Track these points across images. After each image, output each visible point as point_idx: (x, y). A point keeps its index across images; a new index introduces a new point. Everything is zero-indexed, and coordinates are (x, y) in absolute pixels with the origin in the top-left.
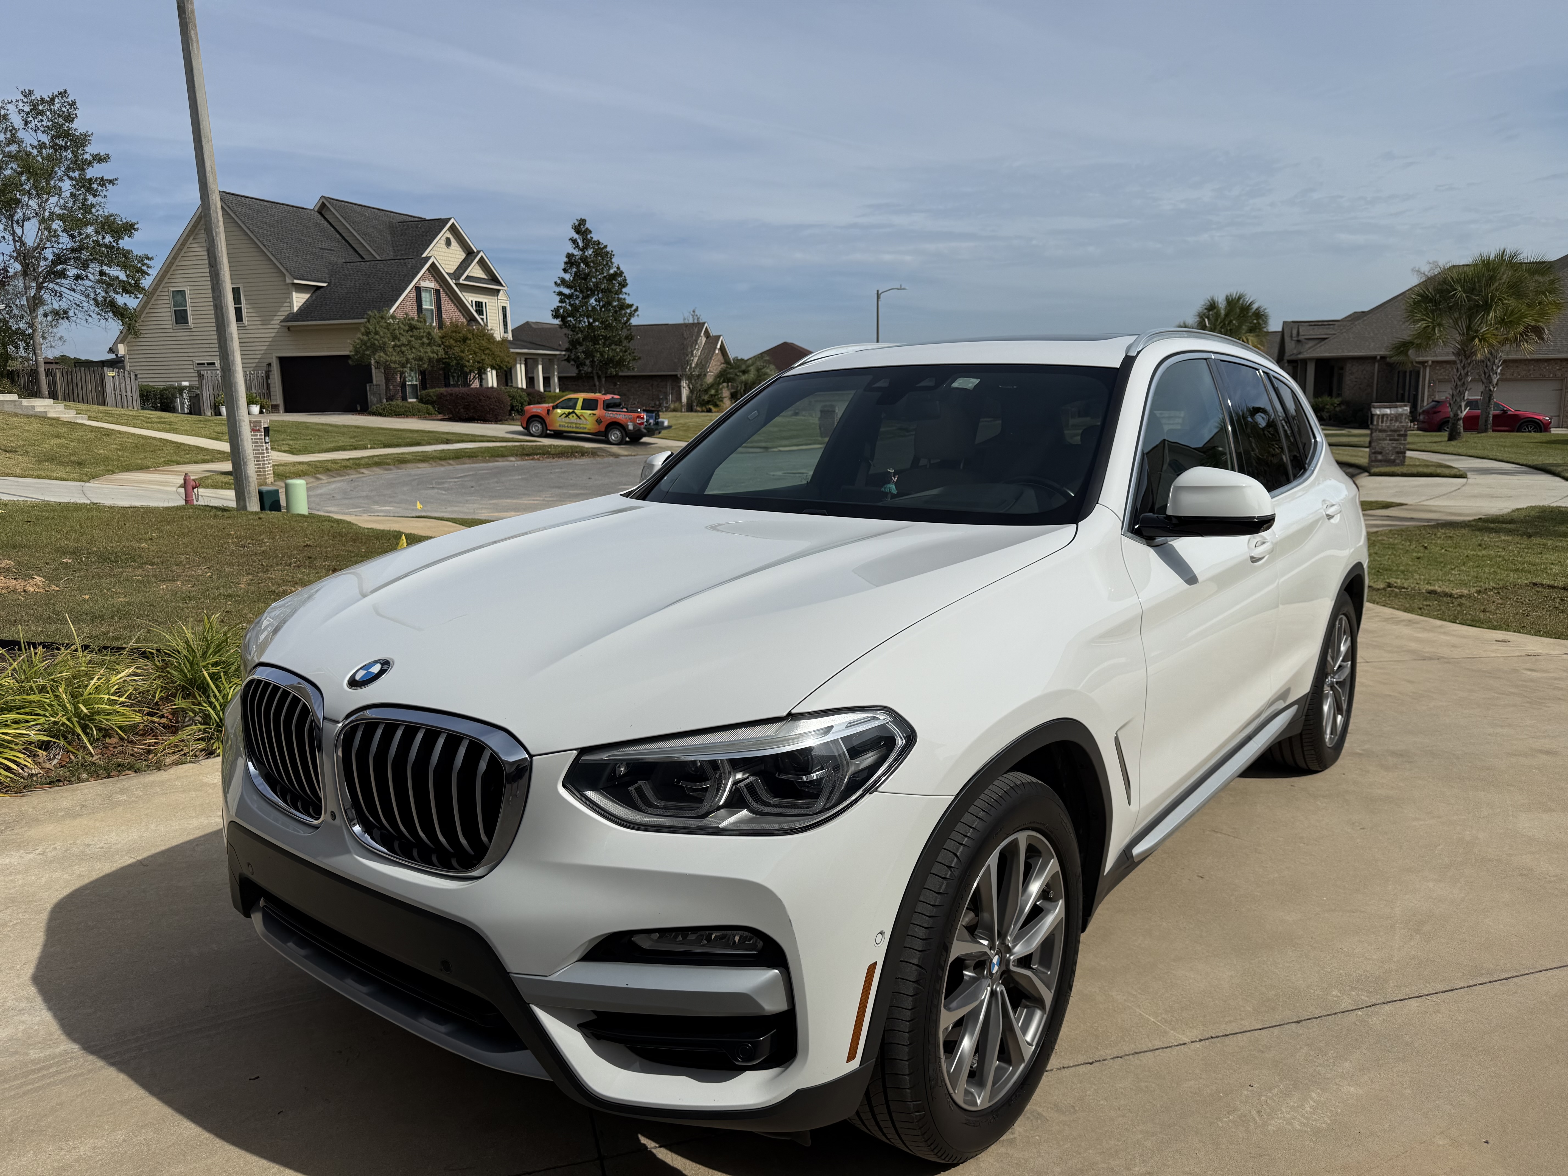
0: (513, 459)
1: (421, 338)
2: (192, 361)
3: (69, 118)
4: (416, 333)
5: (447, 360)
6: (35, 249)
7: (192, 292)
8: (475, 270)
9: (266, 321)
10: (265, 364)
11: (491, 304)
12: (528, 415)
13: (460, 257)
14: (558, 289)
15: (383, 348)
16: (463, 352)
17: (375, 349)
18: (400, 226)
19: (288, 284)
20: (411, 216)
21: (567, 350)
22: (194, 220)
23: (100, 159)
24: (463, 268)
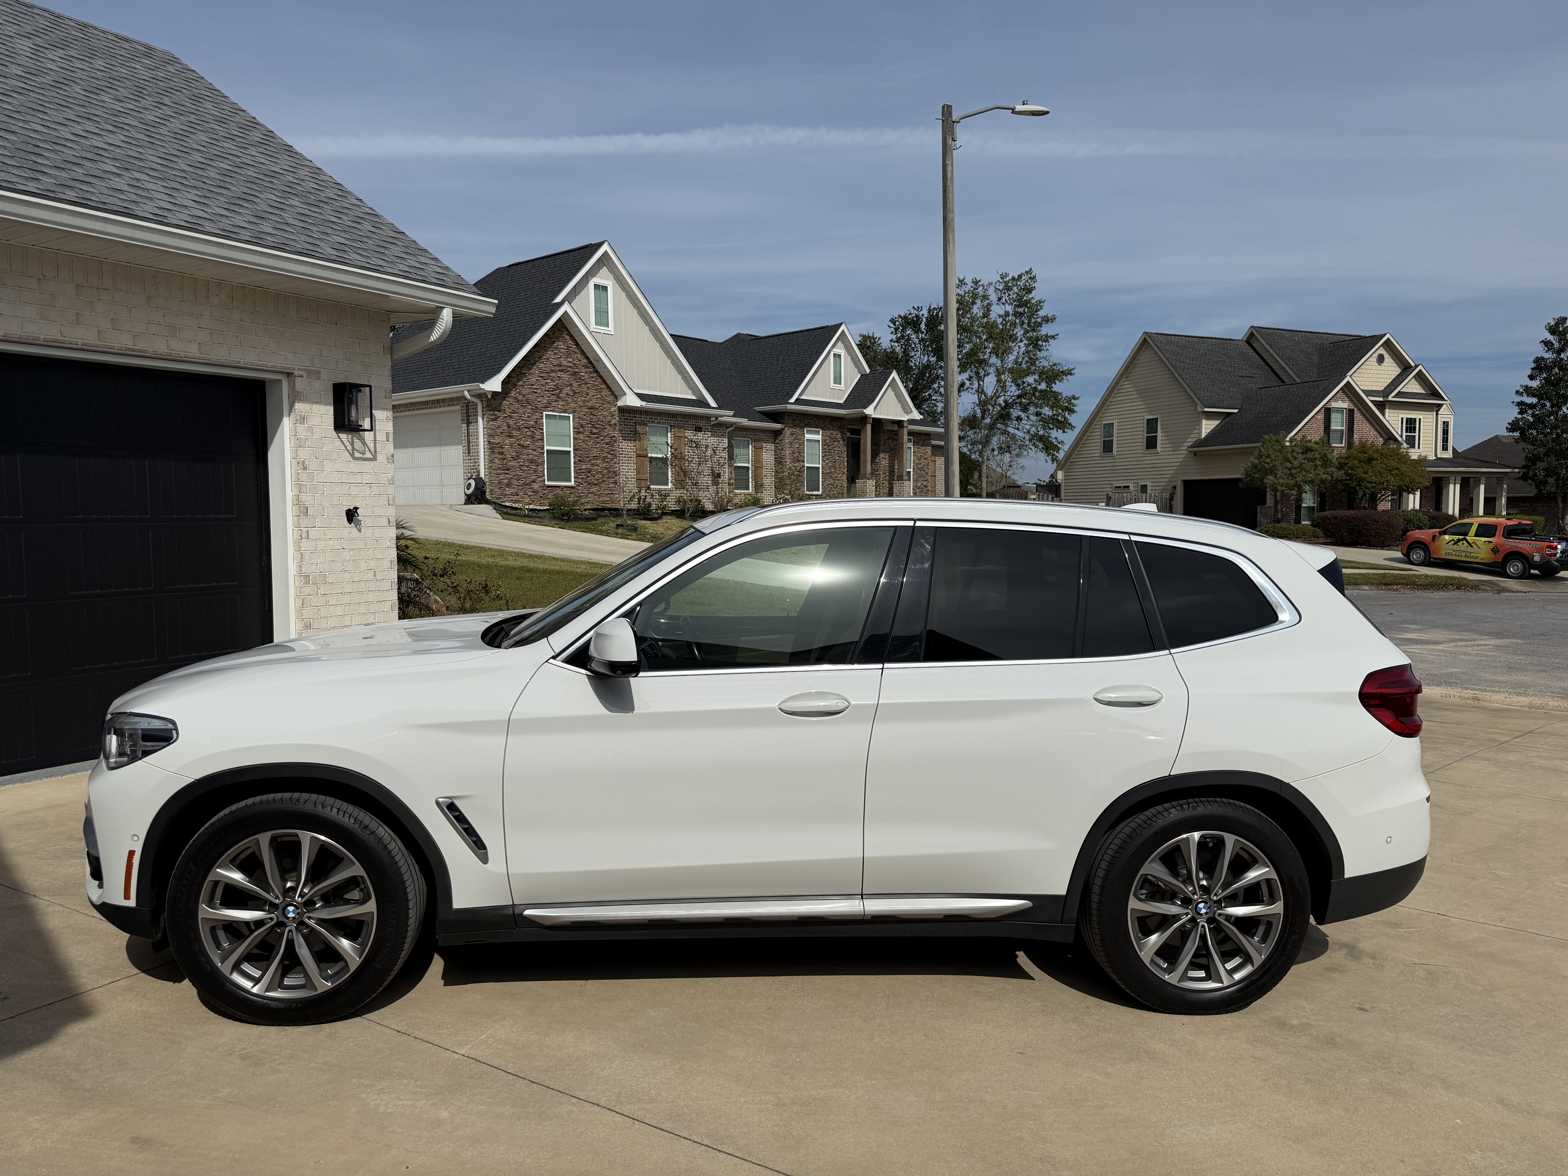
0: (1366, 587)
1: (1313, 460)
2: (1112, 484)
3: (1029, 290)
4: (1310, 455)
5: (1347, 482)
6: (992, 398)
7: (1119, 424)
8: (1412, 386)
9: (1176, 448)
10: (1170, 487)
11: (1426, 420)
12: (1410, 541)
13: (1394, 373)
14: (1519, 399)
15: (1273, 471)
16: (1366, 473)
17: (1266, 473)
18: (1330, 347)
19: (1199, 412)
20: (1348, 335)
21: (1524, 467)
22: (1128, 361)
23: (1047, 320)
24: (1395, 384)
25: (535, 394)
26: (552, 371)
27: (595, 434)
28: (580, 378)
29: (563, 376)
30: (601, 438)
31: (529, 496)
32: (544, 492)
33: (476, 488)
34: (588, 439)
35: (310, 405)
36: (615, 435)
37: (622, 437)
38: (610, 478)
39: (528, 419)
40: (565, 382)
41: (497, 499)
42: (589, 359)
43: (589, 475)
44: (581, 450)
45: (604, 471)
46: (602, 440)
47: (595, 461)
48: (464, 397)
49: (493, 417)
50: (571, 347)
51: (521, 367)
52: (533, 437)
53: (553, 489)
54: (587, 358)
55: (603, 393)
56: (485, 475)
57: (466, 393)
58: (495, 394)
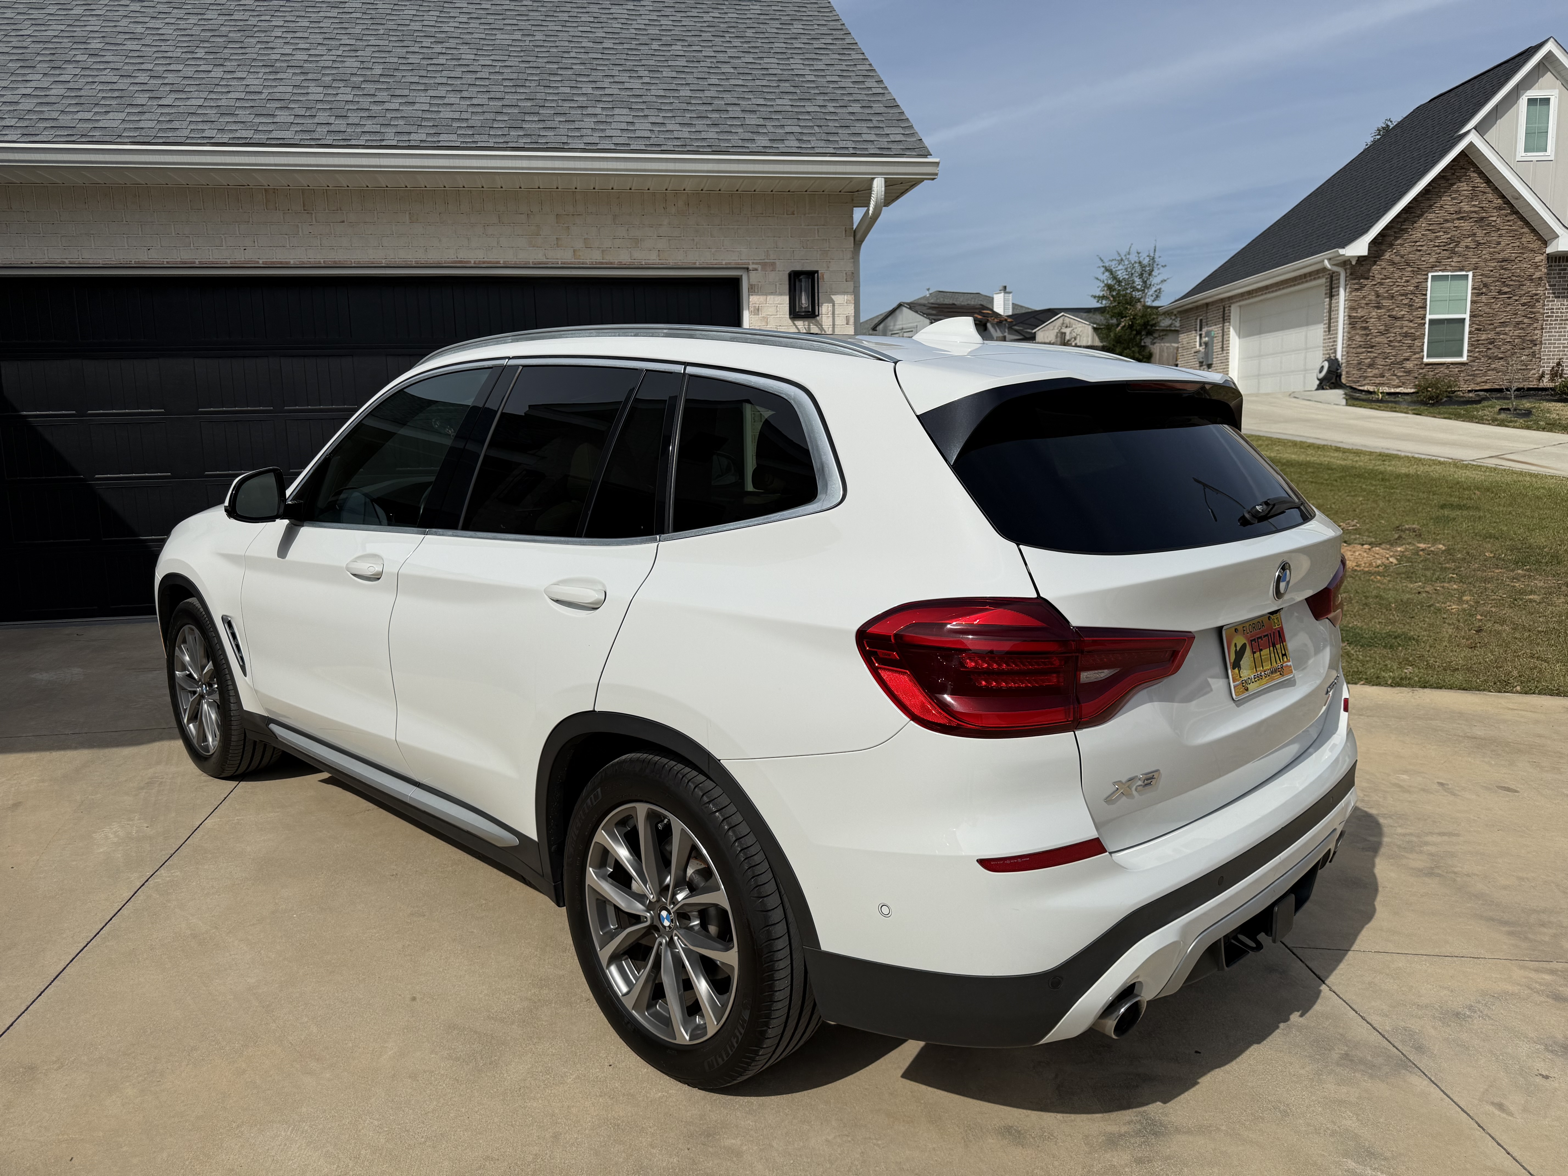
25: (1418, 253)
26: (1447, 221)
27: (1505, 293)
28: (1489, 225)
29: (1463, 224)
30: (1514, 298)
31: (1398, 377)
32: (1421, 371)
33: (1329, 371)
34: (1493, 301)
35: (765, 297)
36: (1539, 292)
37: (1554, 293)
38: (1524, 349)
39: (1405, 284)
40: (1465, 233)
41: (1355, 382)
42: (1505, 197)
43: (1490, 346)
44: (1482, 316)
45: (1516, 340)
46: (1516, 300)
47: (1502, 329)
48: (1325, 269)
49: (1356, 286)
50: (1478, 187)
51: (1401, 222)
52: (1411, 306)
53: (1437, 366)
54: (1503, 197)
55: (1523, 239)
56: (1342, 356)
57: (1326, 262)
58: (1361, 259)
